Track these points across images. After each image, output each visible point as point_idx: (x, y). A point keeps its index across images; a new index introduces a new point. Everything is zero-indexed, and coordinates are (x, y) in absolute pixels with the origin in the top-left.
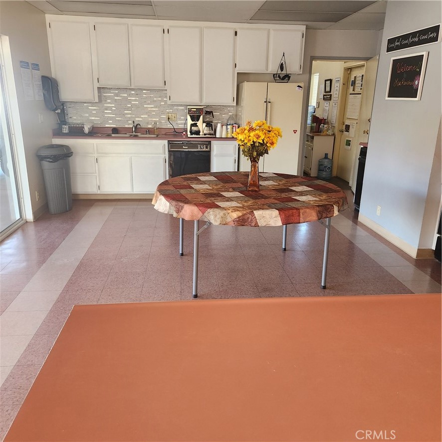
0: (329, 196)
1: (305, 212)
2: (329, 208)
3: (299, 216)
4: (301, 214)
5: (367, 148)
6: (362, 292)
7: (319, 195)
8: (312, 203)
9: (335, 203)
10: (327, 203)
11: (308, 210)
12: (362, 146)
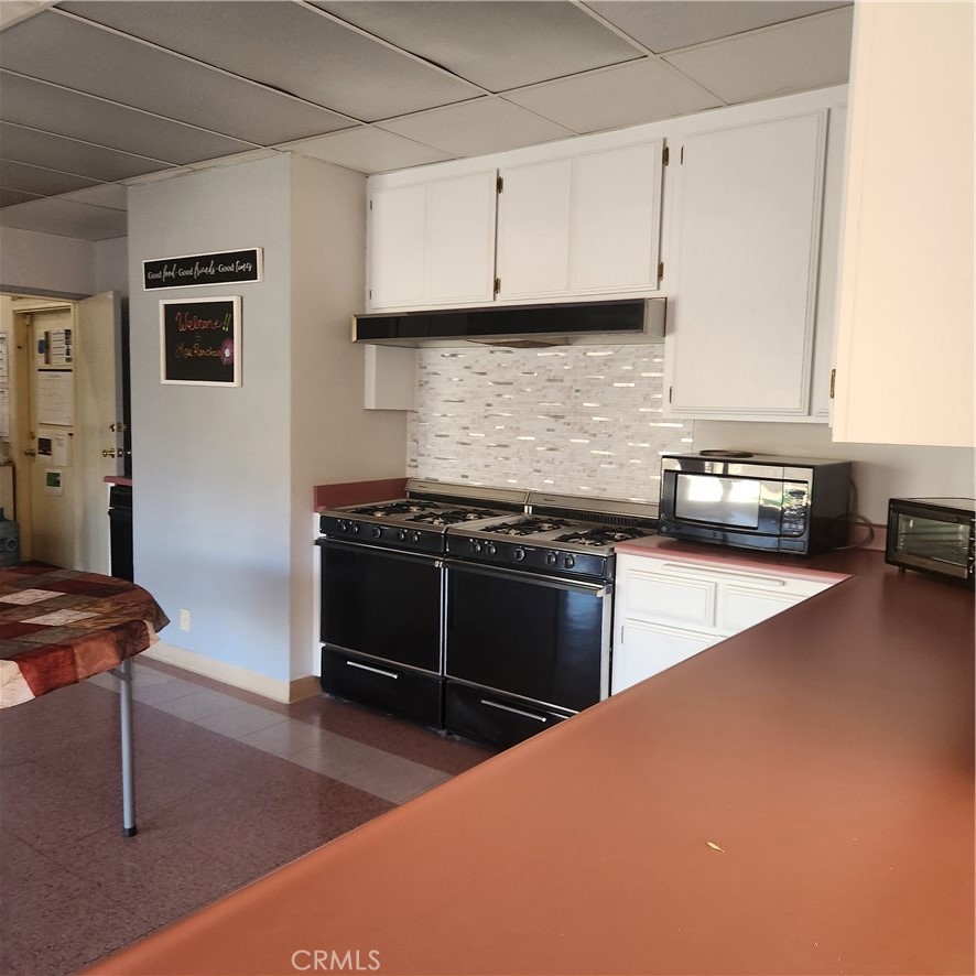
0: (120, 604)
1: (88, 650)
2: (136, 630)
3: (73, 663)
4: (78, 658)
5: (131, 487)
6: (220, 809)
7: (92, 604)
8: (88, 625)
9: (145, 616)
10: (127, 619)
11: (93, 645)
12: (113, 485)
